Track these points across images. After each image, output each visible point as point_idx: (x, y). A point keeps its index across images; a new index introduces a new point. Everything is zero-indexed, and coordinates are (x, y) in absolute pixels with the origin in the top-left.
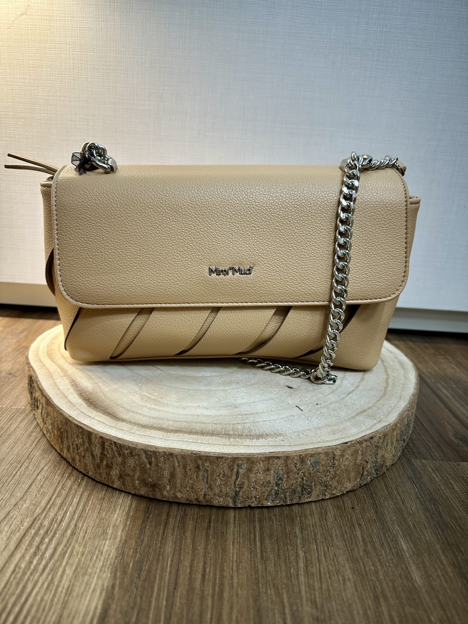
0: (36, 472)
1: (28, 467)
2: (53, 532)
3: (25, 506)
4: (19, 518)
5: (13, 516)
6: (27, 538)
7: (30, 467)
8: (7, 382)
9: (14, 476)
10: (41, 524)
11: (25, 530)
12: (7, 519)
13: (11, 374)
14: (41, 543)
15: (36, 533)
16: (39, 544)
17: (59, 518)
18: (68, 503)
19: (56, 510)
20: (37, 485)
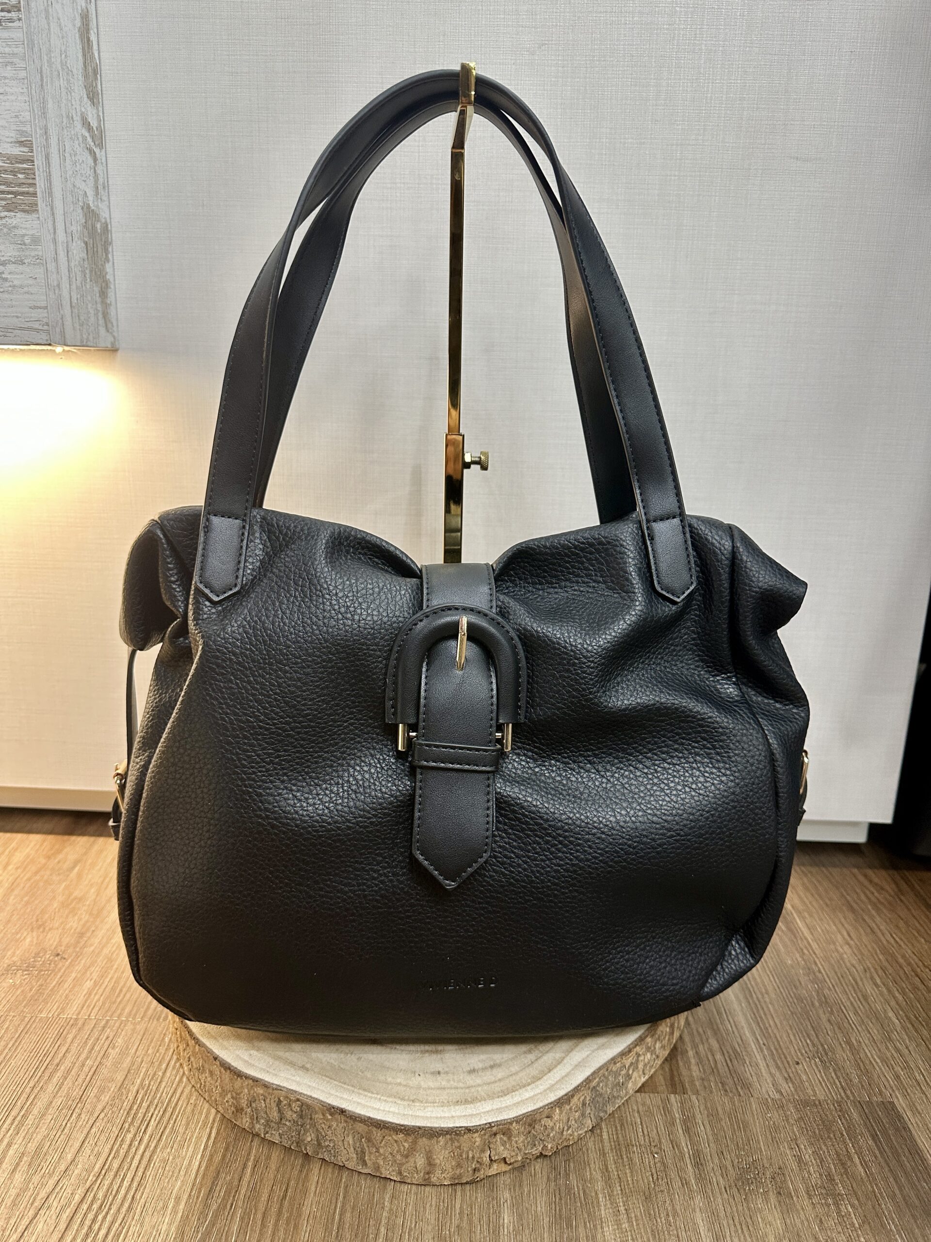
0: (91, 1122)
1: (80, 1114)
3: (76, 1172)
4: (69, 1191)
5: (62, 1186)
6: (78, 1215)
7: (83, 1116)
8: (53, 971)
9: (64, 1130)
10: (94, 1197)
11: (76, 1205)
12: (56, 1191)
13: (58, 955)
14: (94, 1221)
15: (89, 1208)
16: (92, 1223)
18: (126, 1168)
19: (112, 1177)
20: (91, 1140)
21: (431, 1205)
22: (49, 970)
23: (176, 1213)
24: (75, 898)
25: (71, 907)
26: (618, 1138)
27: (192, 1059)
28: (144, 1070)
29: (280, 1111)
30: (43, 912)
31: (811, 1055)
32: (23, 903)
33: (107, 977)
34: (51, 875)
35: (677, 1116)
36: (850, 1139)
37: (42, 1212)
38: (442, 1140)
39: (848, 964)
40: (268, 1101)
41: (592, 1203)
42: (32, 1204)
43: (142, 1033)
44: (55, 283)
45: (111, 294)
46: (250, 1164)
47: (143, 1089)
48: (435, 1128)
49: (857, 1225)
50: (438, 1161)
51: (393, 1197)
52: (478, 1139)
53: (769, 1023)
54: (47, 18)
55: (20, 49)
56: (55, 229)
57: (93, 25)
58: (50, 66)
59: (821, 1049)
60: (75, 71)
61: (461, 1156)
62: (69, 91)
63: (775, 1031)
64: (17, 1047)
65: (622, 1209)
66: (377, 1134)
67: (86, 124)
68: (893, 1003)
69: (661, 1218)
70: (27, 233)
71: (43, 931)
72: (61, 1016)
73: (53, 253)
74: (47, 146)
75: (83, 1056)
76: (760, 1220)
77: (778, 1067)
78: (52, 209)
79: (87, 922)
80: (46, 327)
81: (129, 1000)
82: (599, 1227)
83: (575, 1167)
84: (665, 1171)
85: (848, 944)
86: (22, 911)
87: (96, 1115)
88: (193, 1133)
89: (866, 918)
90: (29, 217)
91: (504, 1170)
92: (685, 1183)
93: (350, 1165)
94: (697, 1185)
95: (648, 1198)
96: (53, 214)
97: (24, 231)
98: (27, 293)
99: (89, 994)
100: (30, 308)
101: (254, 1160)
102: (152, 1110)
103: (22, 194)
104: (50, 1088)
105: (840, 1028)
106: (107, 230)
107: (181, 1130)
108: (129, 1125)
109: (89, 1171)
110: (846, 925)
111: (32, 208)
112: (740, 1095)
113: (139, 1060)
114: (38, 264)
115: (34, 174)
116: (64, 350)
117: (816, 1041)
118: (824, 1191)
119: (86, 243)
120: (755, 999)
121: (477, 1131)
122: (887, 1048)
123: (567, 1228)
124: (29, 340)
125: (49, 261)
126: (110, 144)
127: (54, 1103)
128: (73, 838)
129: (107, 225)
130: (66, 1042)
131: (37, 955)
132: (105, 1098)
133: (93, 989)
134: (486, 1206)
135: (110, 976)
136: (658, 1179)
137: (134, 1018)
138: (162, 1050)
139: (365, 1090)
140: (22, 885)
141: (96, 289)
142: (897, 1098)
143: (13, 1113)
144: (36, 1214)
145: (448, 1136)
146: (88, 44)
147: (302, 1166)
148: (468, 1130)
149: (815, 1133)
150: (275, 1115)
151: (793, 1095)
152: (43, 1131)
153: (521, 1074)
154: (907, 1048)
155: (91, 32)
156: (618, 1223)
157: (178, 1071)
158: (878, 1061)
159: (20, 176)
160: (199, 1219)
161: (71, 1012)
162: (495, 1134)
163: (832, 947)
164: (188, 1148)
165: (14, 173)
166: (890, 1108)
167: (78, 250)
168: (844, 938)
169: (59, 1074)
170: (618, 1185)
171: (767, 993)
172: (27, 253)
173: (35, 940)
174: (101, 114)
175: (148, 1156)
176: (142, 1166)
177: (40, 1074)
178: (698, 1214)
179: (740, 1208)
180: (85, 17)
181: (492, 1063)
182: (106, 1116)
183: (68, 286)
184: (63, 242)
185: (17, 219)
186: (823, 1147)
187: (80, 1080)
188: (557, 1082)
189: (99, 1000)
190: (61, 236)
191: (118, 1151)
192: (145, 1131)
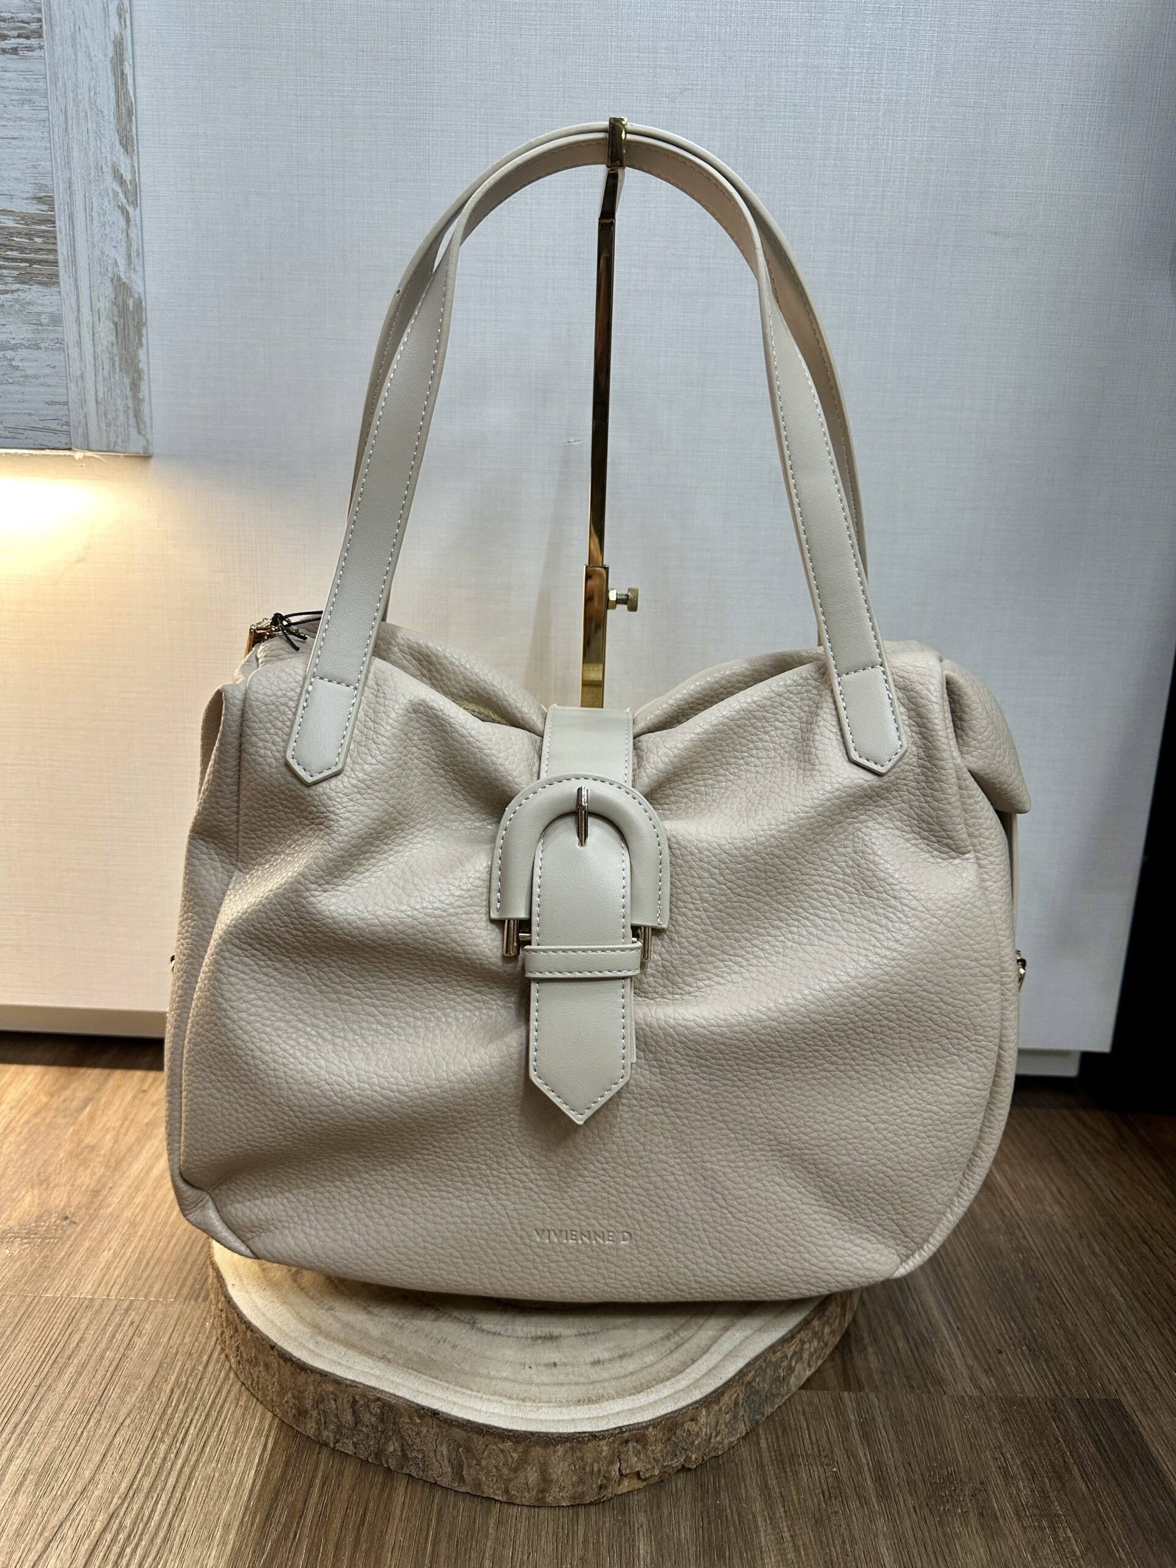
0: (113, 1431)
1: (100, 1421)
2: (137, 1538)
3: (96, 1493)
4: (88, 1517)
5: (79, 1512)
7: (103, 1422)
8: (61, 1238)
9: (79, 1440)
10: (120, 1525)
11: (98, 1535)
12: (71, 1518)
13: (66, 1218)
14: (121, 1555)
15: (115, 1538)
17: (147, 1513)
18: (159, 1487)
19: (142, 1499)
20: (114, 1453)
21: (547, 1532)
22: (54, 1238)
23: (225, 1544)
24: (87, 1147)
25: (82, 1157)
26: (779, 1446)
27: (242, 1348)
28: (180, 1363)
29: (354, 1413)
30: (46, 1163)
31: (1016, 1342)
32: (20, 1152)
33: (129, 1246)
34: (55, 1117)
35: (852, 1418)
36: (1068, 1447)
37: (54, 1544)
38: (560, 1449)
39: (1060, 1228)
40: (339, 1401)
41: (750, 1528)
42: (41, 1534)
43: (175, 1317)
44: (78, 374)
45: (144, 386)
46: (318, 1482)
47: (179, 1387)
48: (552, 1434)
49: (1078, 1553)
50: (555, 1477)
51: (499, 1522)
52: (605, 1448)
53: (963, 1302)
54: (74, 46)
55: (41, 84)
56: (78, 306)
57: (128, 54)
58: (77, 106)
59: (1028, 1334)
60: (106, 112)
61: (584, 1469)
62: (99, 136)
63: (972, 1312)
64: (17, 1336)
65: (787, 1535)
66: (479, 1442)
67: (118, 177)
68: (1116, 1277)
69: (835, 1547)
70: (45, 310)
71: (47, 1189)
72: (72, 1296)
73: (77, 335)
74: (71, 204)
75: (103, 1345)
76: (958, 1547)
77: (976, 1357)
78: (76, 281)
79: (103, 1176)
80: (65, 428)
81: (158, 1276)
82: (758, 1558)
83: (726, 1483)
84: (839, 1487)
85: (1059, 1203)
86: (20, 1162)
87: (120, 1420)
88: (244, 1443)
89: (1081, 1171)
90: (48, 290)
91: (636, 1487)
92: (864, 1501)
93: (445, 1481)
94: (879, 1504)
95: (819, 1522)
96: (77, 288)
97: (41, 308)
98: (43, 385)
99: (108, 1267)
100: (47, 403)
101: (323, 1476)
102: (191, 1414)
103: (40, 262)
104: (61, 1387)
105: (1050, 1306)
106: (141, 308)
107: (229, 1440)
108: (163, 1434)
109: (113, 1492)
110: (1056, 1179)
111: (52, 280)
112: (929, 1392)
113: (174, 1350)
114: (58, 349)
115: (55, 238)
116: (85, 457)
117: (1022, 1324)
118: (1036, 1511)
119: (115, 324)
120: (945, 1272)
121: (604, 1438)
122: (1111, 1333)
123: (719, 1559)
124: (45, 443)
125: (71, 345)
126: (146, 201)
127: (65, 1407)
128: (82, 1070)
129: (141, 302)
130: (79, 1329)
131: (39, 1218)
132: (131, 1399)
133: (112, 1262)
134: (616, 1532)
135: (133, 1246)
136: (830, 1497)
137: (165, 1299)
138: (202, 1338)
139: (462, 1386)
140: (18, 1130)
141: (127, 381)
142: (1124, 1394)
143: (14, 1419)
144: (47, 1547)
145: (568, 1445)
146: (122, 78)
147: (384, 1484)
148: (594, 1436)
149: (1023, 1438)
150: (348, 1418)
151: (995, 1392)
152: (53, 1441)
153: (657, 1367)
154: (1135, 1332)
155: (126, 63)
156: (783, 1554)
157: (223, 1365)
158: (1100, 1348)
159: (37, 240)
160: (254, 1552)
161: (85, 1290)
162: (627, 1442)
163: (1039, 1206)
164: (238, 1462)
165: (29, 235)
166: (1116, 1408)
167: (106, 332)
168: (1053, 1196)
169: (71, 1369)
170: (780, 1505)
171: (960, 1265)
172: (45, 335)
173: (37, 1202)
174: (136, 165)
175: (188, 1473)
176: (181, 1486)
177: (47, 1369)
178: (881, 1541)
179: (934, 1534)
180: (119, 45)
181: (621, 1353)
182: (133, 1422)
183: (93, 376)
184: (88, 322)
185: (34, 293)
186: (1035, 1457)
187: (99, 1377)
188: (703, 1376)
189: (119, 1276)
190: (86, 315)
191: (149, 1466)
192: (183, 1441)
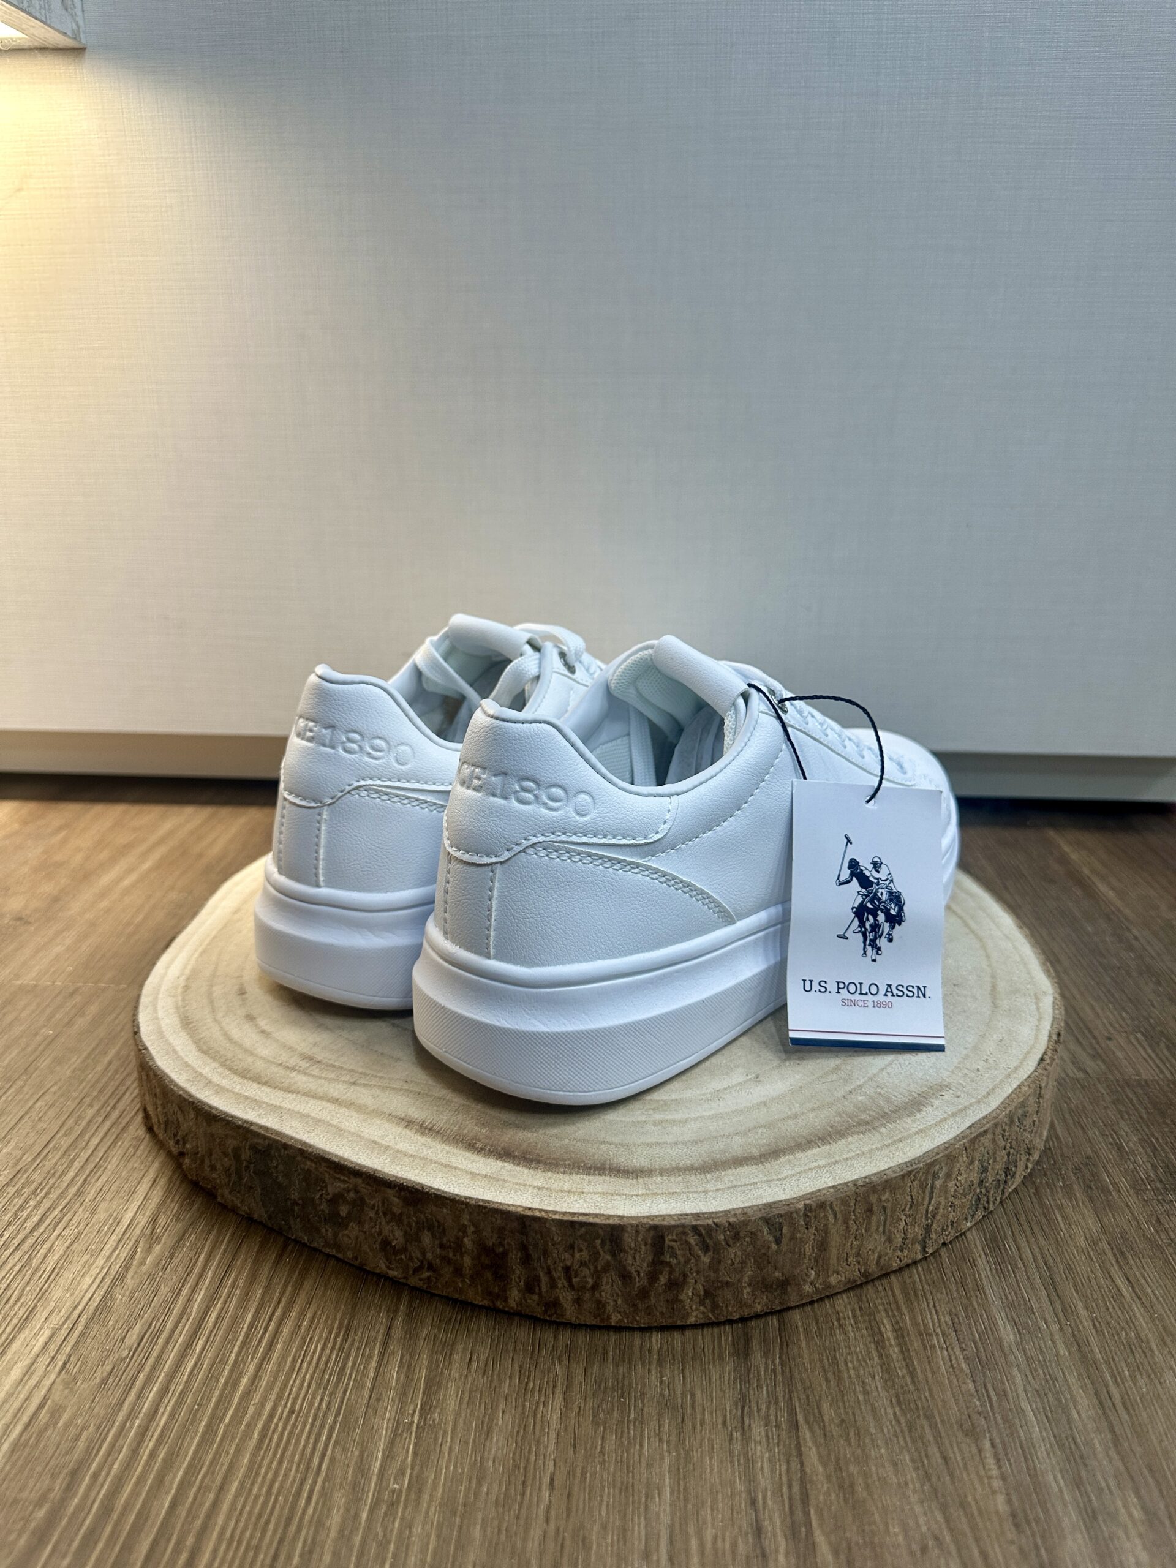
0: (36, 1096)
1: (23, 1087)
2: (44, 1192)
10: (28, 1179)
17: (60, 1169)
20: (33, 1115)
22: (4, 935)
24: (56, 863)
25: (48, 871)
31: (1128, 1029)
33: (86, 941)
34: (25, 840)
59: (1144, 1023)
71: (4, 896)
72: (14, 982)
77: (1080, 1043)
79: (67, 885)
81: (112, 967)
87: (47, 1086)
99: (59, 958)
108: (92, 1100)
109: (25, 1150)
117: (1136, 1014)
118: (1160, 1186)
128: (62, 804)
130: (15, 1010)
132: (63, 1069)
133: (62, 956)
135: (90, 941)
137: (117, 985)
151: (1104, 1074)
163: (1152, 912)
186: (1156, 1134)
189: (68, 967)
192: (114, 1107)
